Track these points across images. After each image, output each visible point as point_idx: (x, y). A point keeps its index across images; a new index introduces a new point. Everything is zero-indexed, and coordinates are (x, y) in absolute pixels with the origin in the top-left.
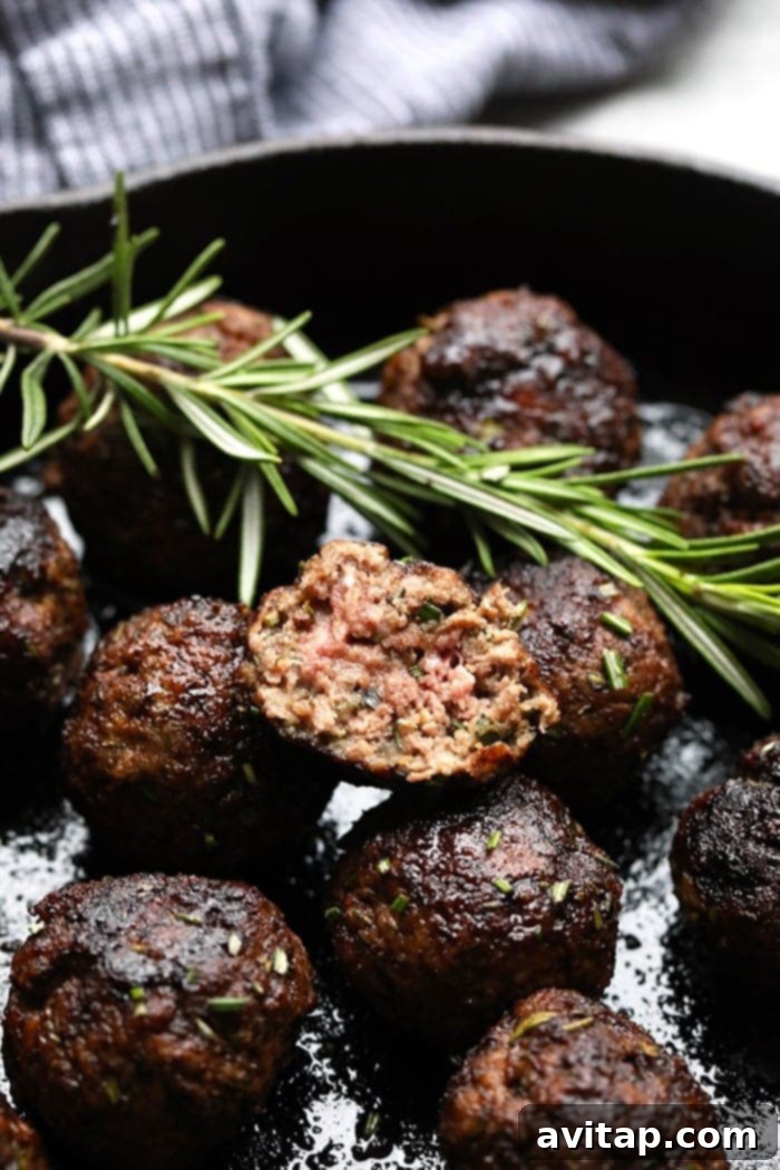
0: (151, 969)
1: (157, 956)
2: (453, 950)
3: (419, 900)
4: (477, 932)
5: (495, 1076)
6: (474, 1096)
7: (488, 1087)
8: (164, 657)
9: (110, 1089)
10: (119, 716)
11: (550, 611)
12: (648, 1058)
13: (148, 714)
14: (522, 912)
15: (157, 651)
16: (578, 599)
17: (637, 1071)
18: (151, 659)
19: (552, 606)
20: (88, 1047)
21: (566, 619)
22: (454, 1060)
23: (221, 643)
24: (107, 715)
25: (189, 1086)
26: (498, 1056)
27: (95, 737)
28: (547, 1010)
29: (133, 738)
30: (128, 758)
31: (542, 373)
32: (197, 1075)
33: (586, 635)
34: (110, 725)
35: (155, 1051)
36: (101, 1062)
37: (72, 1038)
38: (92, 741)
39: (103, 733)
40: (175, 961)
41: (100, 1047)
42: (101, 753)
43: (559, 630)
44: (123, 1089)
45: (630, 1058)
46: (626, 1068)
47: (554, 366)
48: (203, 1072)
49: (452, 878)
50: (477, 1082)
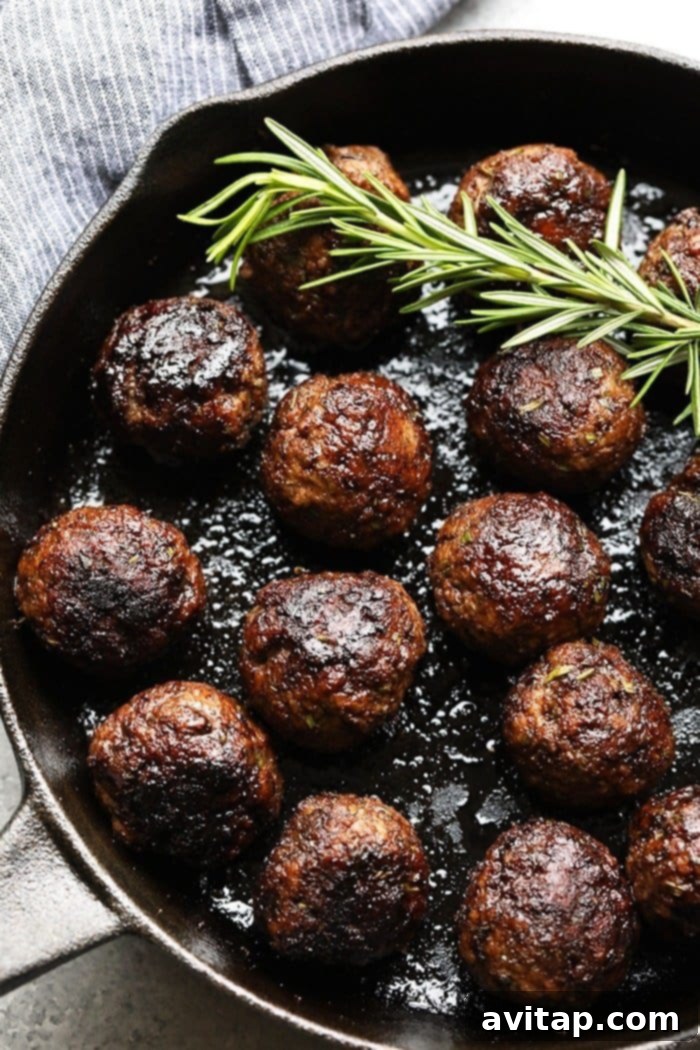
0: (330, 653)
1: (334, 644)
2: (511, 627)
3: (489, 596)
4: (524, 617)
5: (535, 707)
6: (524, 719)
7: (532, 715)
8: (323, 432)
9: (310, 722)
10: (297, 468)
11: (561, 392)
12: (627, 694)
13: (314, 468)
14: (551, 601)
15: (318, 427)
16: (578, 384)
17: (620, 706)
18: (315, 432)
19: (562, 388)
20: (294, 697)
21: (569, 398)
22: (511, 681)
23: (359, 420)
24: (289, 465)
25: (355, 720)
26: (538, 694)
27: (282, 477)
28: (567, 664)
29: (306, 482)
30: (302, 494)
31: (557, 211)
32: (360, 714)
33: (584, 410)
34: (290, 471)
35: (335, 702)
36: (302, 706)
37: (285, 691)
38: (280, 479)
39: (285, 474)
40: (344, 647)
41: (302, 699)
42: (286, 488)
43: (567, 406)
44: (316, 720)
45: (617, 695)
46: (613, 702)
47: (564, 206)
48: (363, 712)
49: (509, 583)
50: (526, 712)
